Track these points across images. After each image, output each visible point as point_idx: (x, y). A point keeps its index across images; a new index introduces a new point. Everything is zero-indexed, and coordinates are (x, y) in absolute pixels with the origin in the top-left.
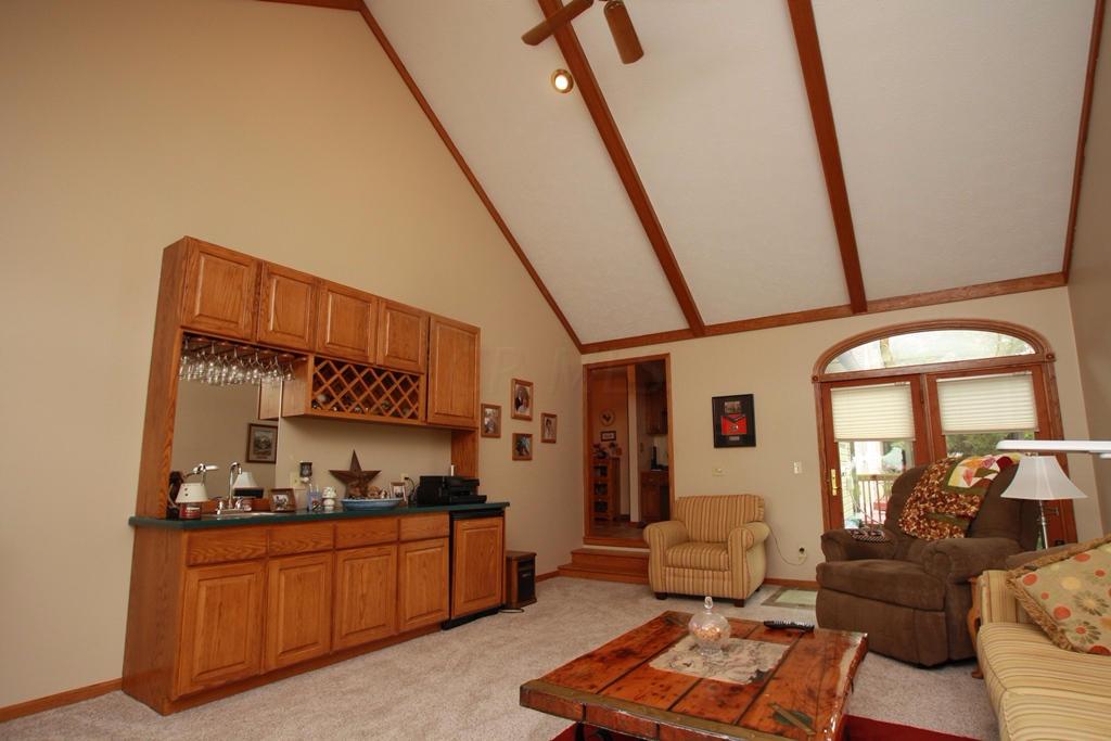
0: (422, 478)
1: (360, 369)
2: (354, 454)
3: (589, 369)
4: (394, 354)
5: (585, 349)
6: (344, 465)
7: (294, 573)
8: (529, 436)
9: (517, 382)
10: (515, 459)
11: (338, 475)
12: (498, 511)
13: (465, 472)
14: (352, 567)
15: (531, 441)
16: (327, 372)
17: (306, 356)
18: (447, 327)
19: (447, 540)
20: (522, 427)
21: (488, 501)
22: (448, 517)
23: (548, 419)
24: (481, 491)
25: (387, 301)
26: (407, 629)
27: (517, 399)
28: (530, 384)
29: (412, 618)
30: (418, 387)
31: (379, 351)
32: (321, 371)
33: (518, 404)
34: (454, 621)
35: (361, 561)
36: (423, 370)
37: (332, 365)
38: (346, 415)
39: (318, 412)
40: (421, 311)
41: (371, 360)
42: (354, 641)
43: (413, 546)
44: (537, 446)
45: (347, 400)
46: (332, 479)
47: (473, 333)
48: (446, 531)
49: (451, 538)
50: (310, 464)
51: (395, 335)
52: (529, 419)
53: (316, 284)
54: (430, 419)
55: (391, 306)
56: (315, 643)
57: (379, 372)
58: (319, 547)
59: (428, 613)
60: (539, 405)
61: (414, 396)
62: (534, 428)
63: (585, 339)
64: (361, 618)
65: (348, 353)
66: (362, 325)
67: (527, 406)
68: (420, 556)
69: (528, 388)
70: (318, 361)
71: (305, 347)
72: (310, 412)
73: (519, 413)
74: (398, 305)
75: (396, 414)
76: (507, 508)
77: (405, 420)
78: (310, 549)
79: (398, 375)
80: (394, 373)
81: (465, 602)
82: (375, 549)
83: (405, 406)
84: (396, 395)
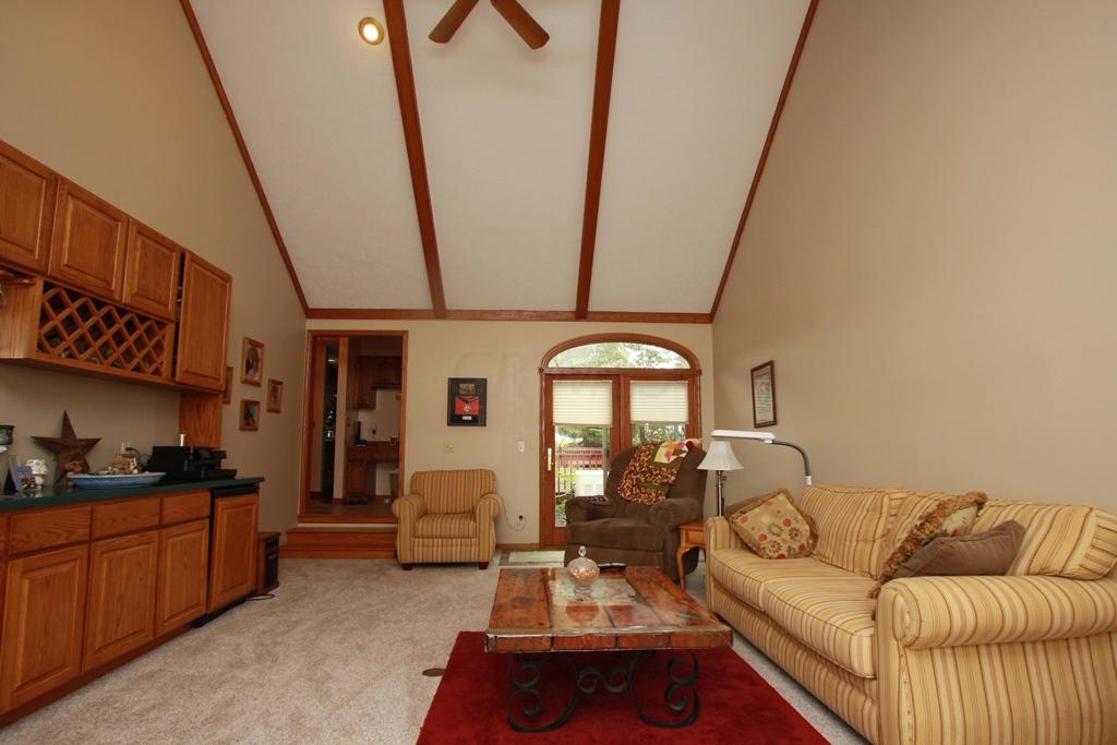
0: (154, 448)
1: (100, 305)
2: (65, 415)
3: (317, 337)
4: (142, 292)
5: (312, 314)
6: (50, 429)
7: (40, 575)
8: (257, 403)
9: (251, 342)
10: (242, 429)
11: (44, 444)
12: (251, 487)
13: (202, 442)
14: (110, 561)
15: (259, 409)
16: (57, 303)
17: (31, 277)
18: (202, 269)
19: (207, 521)
20: (250, 393)
21: (239, 476)
22: (208, 496)
23: (275, 385)
24: (226, 465)
25: (139, 225)
26: (166, 630)
27: (248, 362)
28: (261, 346)
29: (172, 617)
30: (164, 337)
31: (125, 288)
32: (49, 301)
33: (249, 367)
34: (212, 614)
35: (120, 553)
36: (173, 317)
37: (65, 295)
38: (80, 363)
39: (43, 357)
40: (175, 245)
41: (117, 297)
42: (108, 656)
43: (175, 530)
44: (263, 416)
45: (83, 344)
46: (34, 449)
47: (226, 279)
48: (207, 511)
49: (212, 518)
50: (11, 428)
51: (145, 268)
52: (258, 384)
53: (53, 180)
54: (178, 377)
55: (143, 231)
56: (64, 666)
57: (122, 312)
58: (74, 538)
59: (187, 610)
60: (268, 371)
61: (159, 347)
62: (261, 395)
63: (313, 304)
64: (118, 625)
65: (90, 281)
66: (108, 249)
67: (256, 370)
68: (181, 542)
69: (259, 350)
70: (47, 287)
71: (36, 267)
72: (34, 357)
73: (248, 377)
74: (151, 231)
75: (137, 369)
76: (261, 484)
77: (147, 376)
78: (61, 541)
79: (143, 319)
80: (139, 316)
81: (223, 591)
82: (136, 536)
83: (148, 359)
84: (139, 343)
